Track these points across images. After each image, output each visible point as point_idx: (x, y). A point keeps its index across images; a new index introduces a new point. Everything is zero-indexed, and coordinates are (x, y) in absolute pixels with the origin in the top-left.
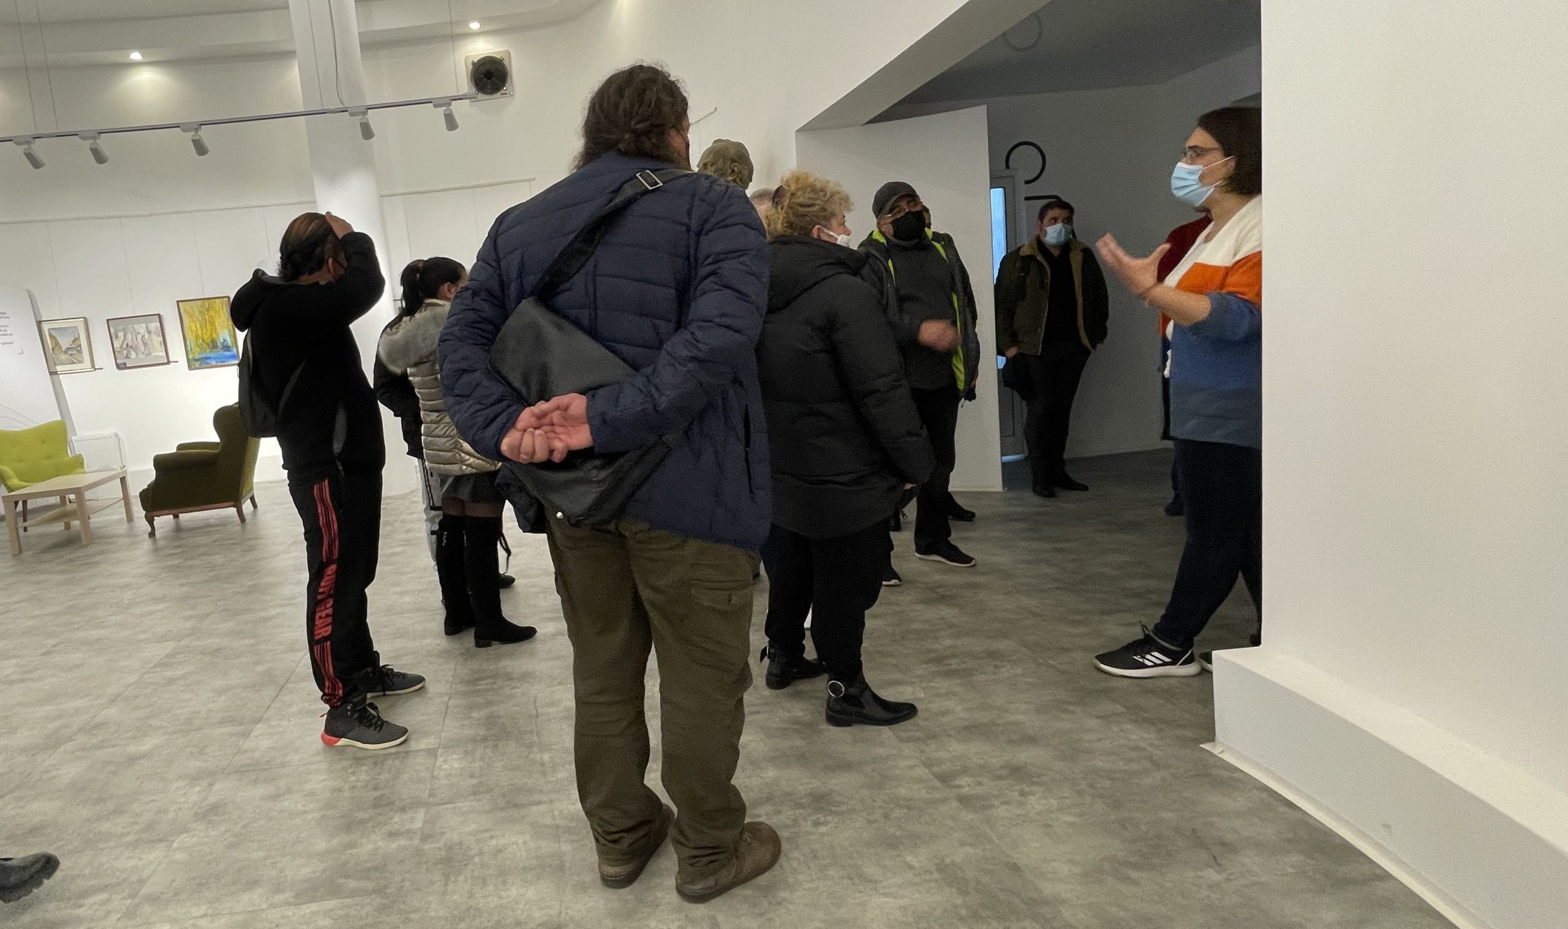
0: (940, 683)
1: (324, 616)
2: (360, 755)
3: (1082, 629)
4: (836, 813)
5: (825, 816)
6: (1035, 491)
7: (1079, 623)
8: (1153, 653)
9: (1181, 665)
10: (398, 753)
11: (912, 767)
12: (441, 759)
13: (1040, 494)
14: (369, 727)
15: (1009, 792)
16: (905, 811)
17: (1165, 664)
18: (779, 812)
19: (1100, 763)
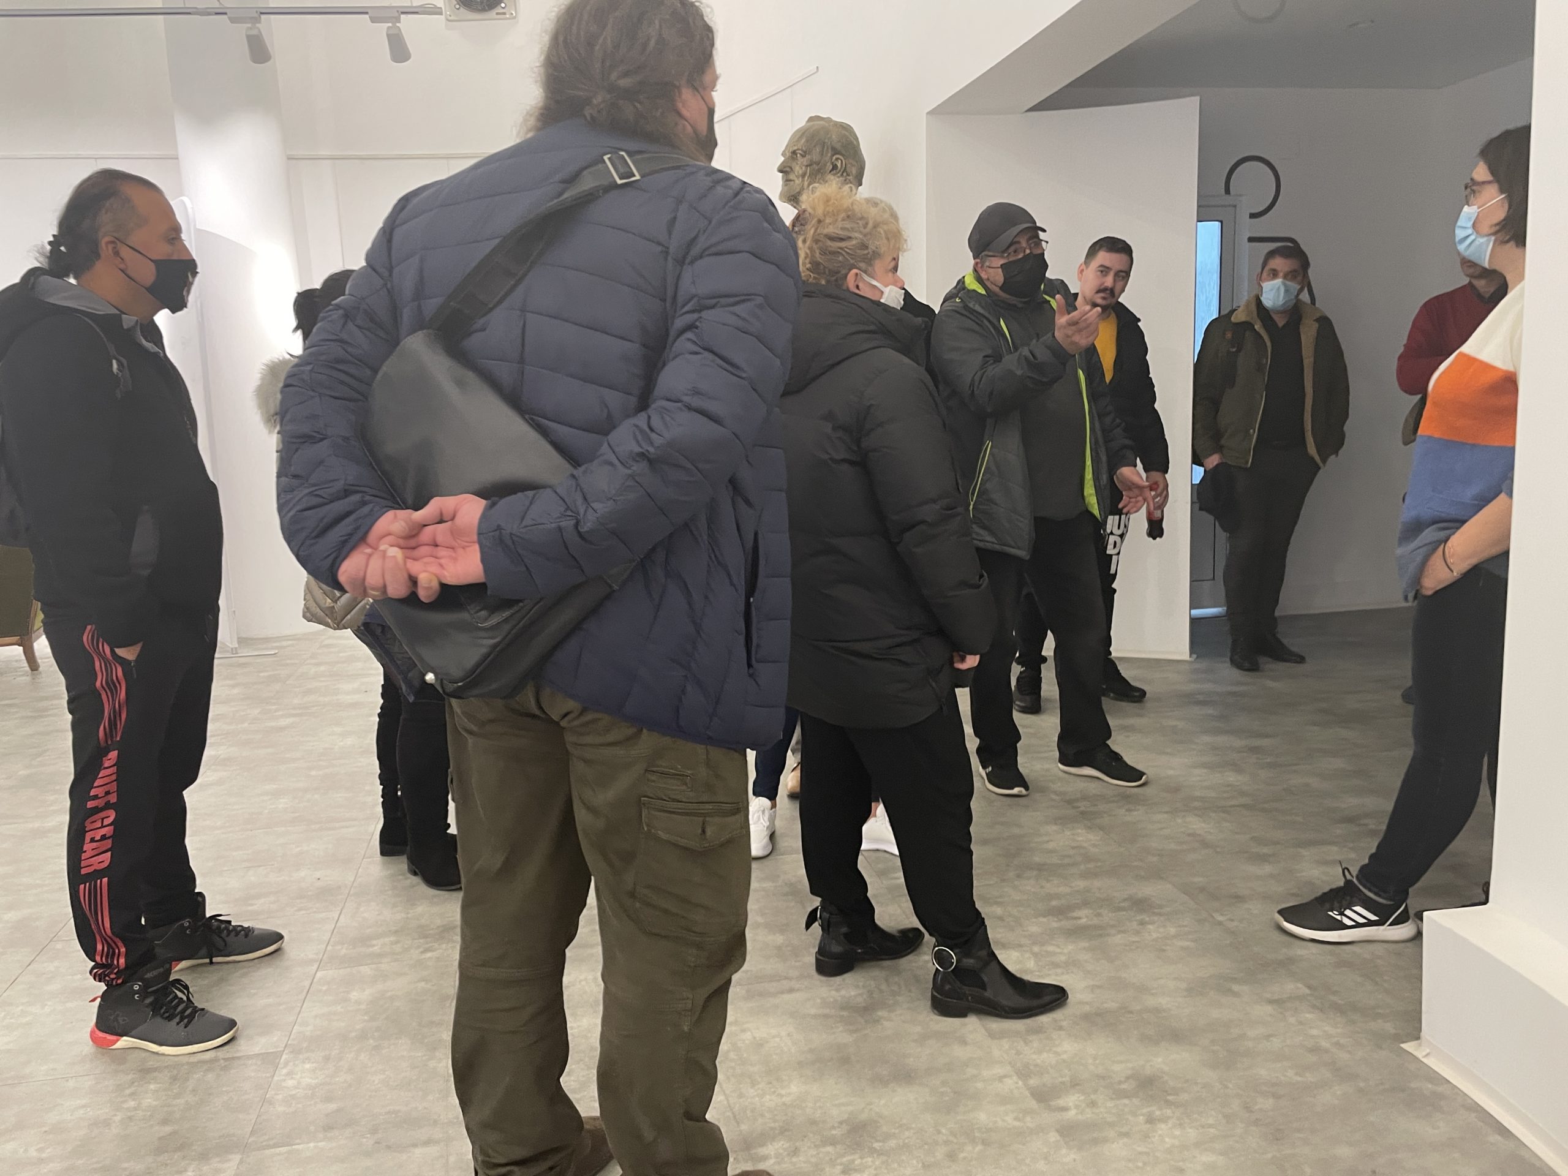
0: (1058, 946)
1: (98, 838)
2: (152, 1063)
3: (1268, 869)
4: (880, 1153)
5: (861, 1158)
6: (1233, 662)
7: (1263, 859)
8: (1354, 908)
9: (1390, 925)
10: (214, 1060)
11: (1001, 1078)
12: (284, 1071)
13: (1240, 667)
14: (170, 1018)
15: (1130, 1118)
16: (979, 1148)
17: (1370, 923)
18: (795, 1152)
19: (1263, 1072)
